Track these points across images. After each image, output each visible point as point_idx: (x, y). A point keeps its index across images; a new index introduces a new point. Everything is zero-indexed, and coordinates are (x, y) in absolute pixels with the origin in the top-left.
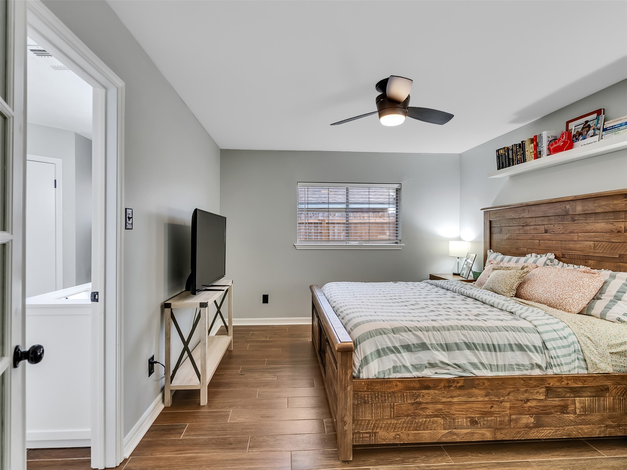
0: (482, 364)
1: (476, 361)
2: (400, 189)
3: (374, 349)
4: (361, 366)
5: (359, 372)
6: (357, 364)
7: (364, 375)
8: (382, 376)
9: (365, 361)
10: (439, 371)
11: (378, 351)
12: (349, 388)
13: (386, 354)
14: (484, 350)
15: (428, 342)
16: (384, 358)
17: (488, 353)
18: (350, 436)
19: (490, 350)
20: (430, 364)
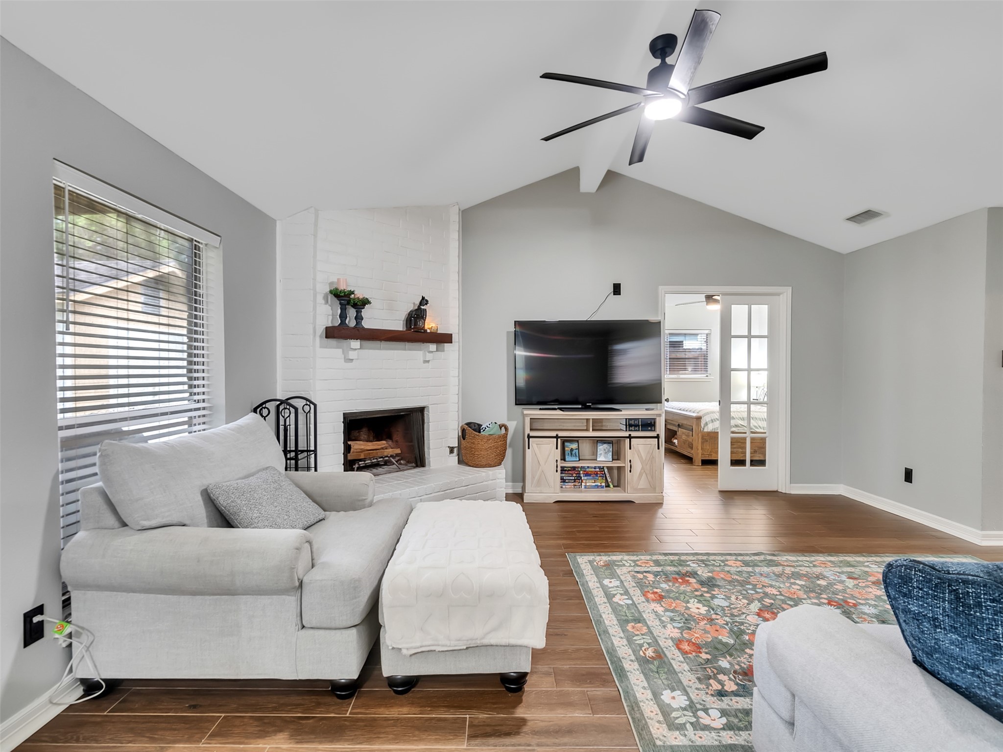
0: (759, 426)
1: (756, 425)
2: (710, 334)
3: (710, 419)
4: (704, 426)
5: (703, 429)
6: (702, 426)
7: (706, 430)
8: (714, 431)
9: (706, 424)
10: (739, 429)
11: (712, 420)
12: (699, 435)
13: (715, 421)
14: (760, 420)
15: (735, 417)
16: (715, 423)
17: (762, 422)
18: (700, 455)
19: (763, 421)
20: (735, 425)
